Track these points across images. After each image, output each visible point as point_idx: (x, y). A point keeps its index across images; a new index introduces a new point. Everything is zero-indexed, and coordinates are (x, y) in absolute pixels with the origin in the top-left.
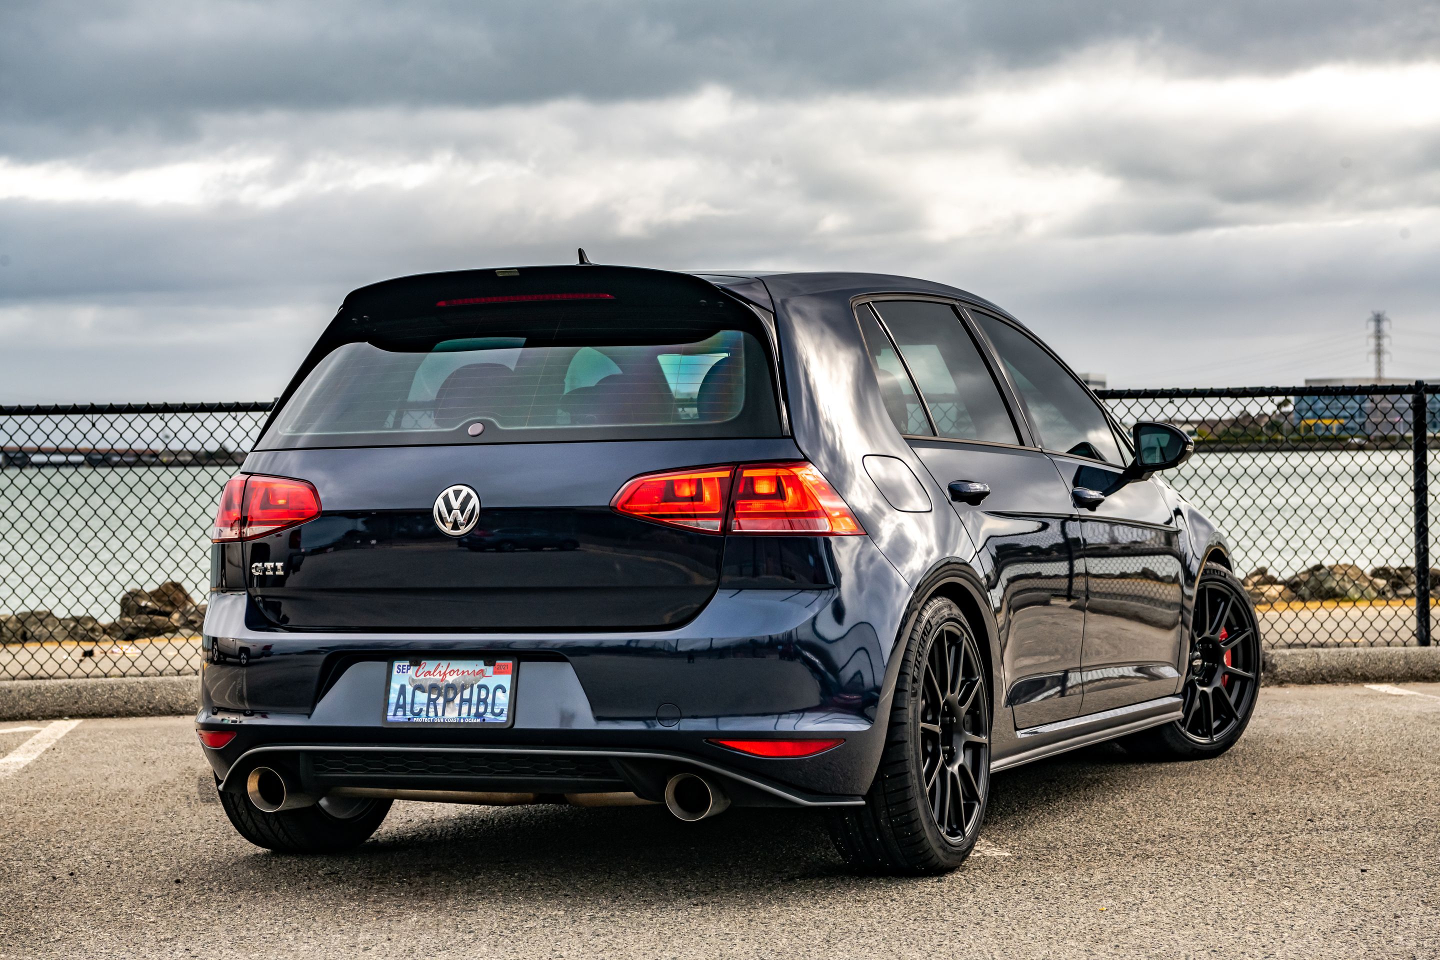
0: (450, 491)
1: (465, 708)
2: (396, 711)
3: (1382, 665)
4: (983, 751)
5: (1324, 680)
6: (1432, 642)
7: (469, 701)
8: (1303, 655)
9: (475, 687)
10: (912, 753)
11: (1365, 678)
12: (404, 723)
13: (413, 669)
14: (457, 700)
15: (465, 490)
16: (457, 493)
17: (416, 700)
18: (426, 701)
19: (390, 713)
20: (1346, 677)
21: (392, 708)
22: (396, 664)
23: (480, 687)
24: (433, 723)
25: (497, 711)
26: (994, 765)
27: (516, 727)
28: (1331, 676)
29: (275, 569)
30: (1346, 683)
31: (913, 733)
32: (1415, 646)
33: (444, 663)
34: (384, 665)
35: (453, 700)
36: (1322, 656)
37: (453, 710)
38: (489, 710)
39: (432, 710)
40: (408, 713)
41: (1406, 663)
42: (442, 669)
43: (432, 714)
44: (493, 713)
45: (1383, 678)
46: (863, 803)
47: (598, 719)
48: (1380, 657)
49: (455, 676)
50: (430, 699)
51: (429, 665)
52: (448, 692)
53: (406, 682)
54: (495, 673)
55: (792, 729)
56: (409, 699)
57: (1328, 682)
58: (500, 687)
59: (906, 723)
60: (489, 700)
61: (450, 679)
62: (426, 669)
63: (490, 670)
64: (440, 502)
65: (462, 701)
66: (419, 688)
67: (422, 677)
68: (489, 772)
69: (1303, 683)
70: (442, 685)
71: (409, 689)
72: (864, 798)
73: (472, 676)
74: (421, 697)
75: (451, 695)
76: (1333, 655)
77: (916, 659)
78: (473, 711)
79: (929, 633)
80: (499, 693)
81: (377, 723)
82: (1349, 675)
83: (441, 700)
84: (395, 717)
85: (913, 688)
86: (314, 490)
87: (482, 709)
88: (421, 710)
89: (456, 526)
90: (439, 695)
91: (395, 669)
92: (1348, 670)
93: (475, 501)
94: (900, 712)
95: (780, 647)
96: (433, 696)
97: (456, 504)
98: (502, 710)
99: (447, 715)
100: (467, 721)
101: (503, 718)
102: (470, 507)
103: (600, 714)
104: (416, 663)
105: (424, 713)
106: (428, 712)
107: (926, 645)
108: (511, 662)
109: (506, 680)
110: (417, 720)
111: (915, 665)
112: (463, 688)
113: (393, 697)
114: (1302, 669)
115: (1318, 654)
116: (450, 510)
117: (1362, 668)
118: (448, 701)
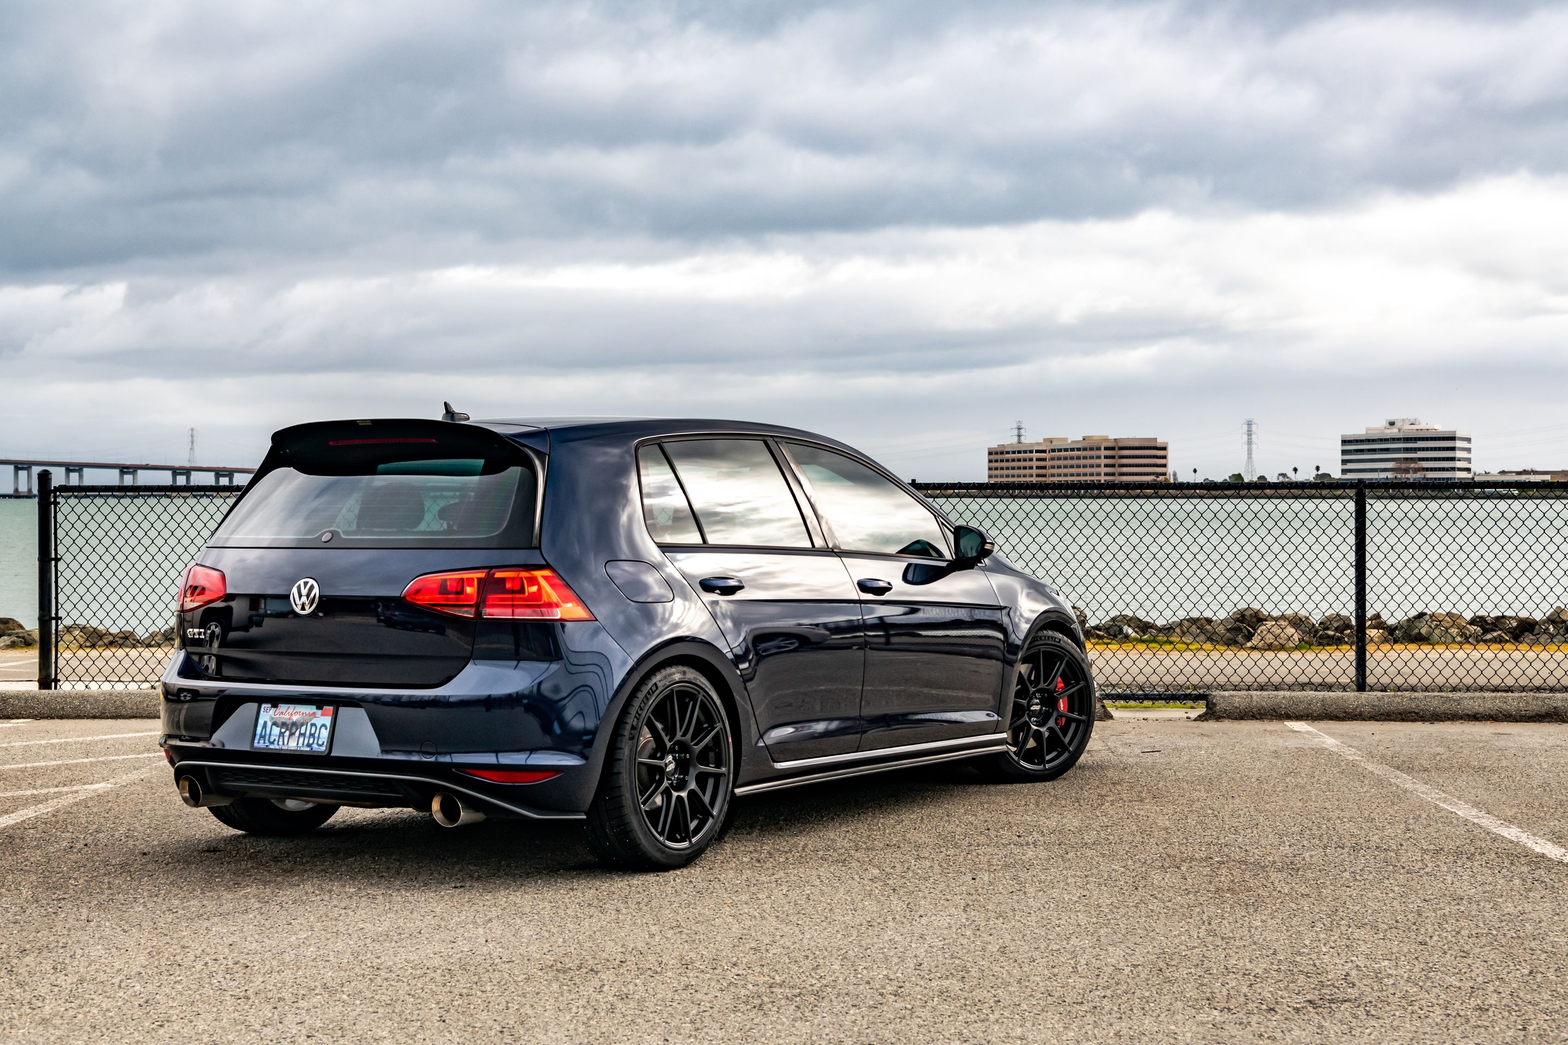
0: (301, 582)
1: (301, 740)
2: (259, 740)
3: (1302, 707)
4: (722, 779)
5: (1254, 717)
6: (1367, 688)
7: (304, 735)
8: (1239, 697)
9: (309, 724)
10: (627, 781)
11: (1288, 717)
12: (264, 748)
13: (273, 710)
14: (297, 734)
15: (311, 582)
16: (306, 583)
17: (272, 732)
18: (278, 733)
19: (256, 741)
20: (1272, 715)
21: (257, 737)
22: (263, 706)
23: (313, 725)
24: (281, 750)
25: (320, 743)
26: (738, 791)
27: (333, 754)
28: (1259, 714)
29: (200, 634)
30: (1271, 720)
31: (628, 767)
32: (1353, 690)
33: (292, 706)
34: (255, 705)
35: (294, 734)
36: (1255, 698)
37: (294, 741)
38: (316, 742)
39: (281, 740)
40: (267, 741)
41: (1323, 705)
42: (290, 711)
43: (281, 743)
44: (318, 744)
45: (1302, 716)
46: (585, 817)
47: (384, 751)
48: (1302, 700)
49: (298, 716)
50: (281, 733)
51: (283, 707)
52: (291, 727)
53: (268, 720)
54: (323, 715)
55: (523, 763)
56: (268, 732)
57: (1257, 719)
58: (324, 725)
59: (621, 760)
60: (316, 735)
61: (295, 718)
62: (281, 711)
63: (319, 712)
64: (295, 590)
65: (301, 734)
66: (275, 724)
67: (278, 716)
68: (321, 786)
69: (1236, 719)
70: (289, 722)
71: (269, 724)
72: (586, 814)
73: (308, 717)
74: (276, 730)
75: (294, 731)
76: (1264, 698)
77: (637, 712)
78: (306, 742)
79: (653, 693)
80: (323, 729)
81: (247, 748)
82: (1274, 714)
83: (287, 733)
84: (259, 744)
85: (631, 734)
86: (223, 577)
87: (311, 741)
88: (275, 740)
89: (303, 609)
90: (287, 730)
91: (262, 709)
92: (1274, 710)
93: (316, 590)
94: (619, 751)
95: (525, 701)
96: (283, 730)
97: (304, 592)
98: (323, 742)
99: (290, 744)
100: (302, 749)
101: (323, 748)
102: (312, 595)
103: (386, 748)
104: (275, 706)
105: (276, 742)
106: (279, 741)
107: (648, 702)
108: (332, 708)
109: (328, 720)
110: (272, 747)
111: (636, 717)
112: (302, 725)
113: (259, 729)
114: (1236, 707)
115: (1251, 696)
116: (300, 596)
117: (1285, 708)
118: (292, 734)
